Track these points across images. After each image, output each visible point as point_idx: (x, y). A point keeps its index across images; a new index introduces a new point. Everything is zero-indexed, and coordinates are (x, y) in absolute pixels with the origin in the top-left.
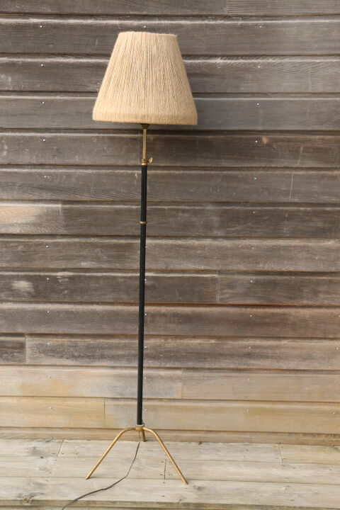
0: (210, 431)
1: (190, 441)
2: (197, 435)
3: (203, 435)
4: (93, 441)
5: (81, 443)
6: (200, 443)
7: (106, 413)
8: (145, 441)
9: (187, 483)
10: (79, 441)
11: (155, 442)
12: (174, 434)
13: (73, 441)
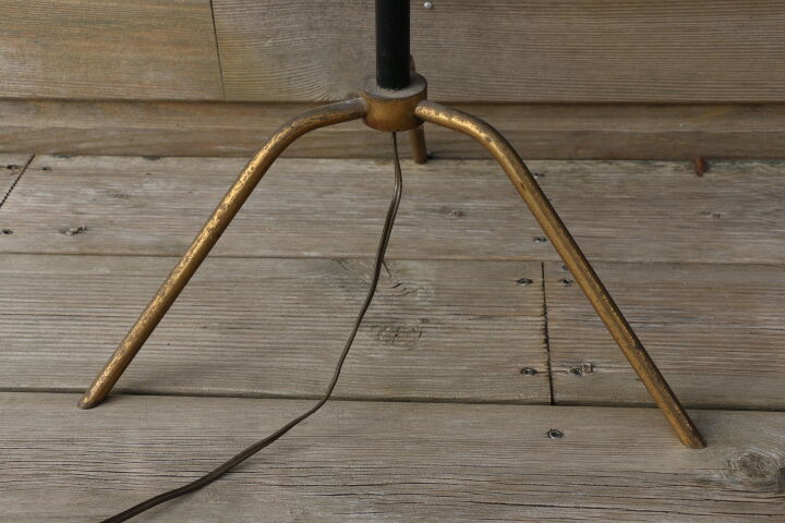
0: (754, 107)
1: (648, 154)
2: (684, 125)
3: (715, 126)
4: (172, 163)
5: (117, 174)
6: (703, 165)
7: (223, 22)
8: (425, 157)
9: (699, 438)
10: (107, 163)
11: (483, 166)
12: (569, 124)
13: (80, 162)
